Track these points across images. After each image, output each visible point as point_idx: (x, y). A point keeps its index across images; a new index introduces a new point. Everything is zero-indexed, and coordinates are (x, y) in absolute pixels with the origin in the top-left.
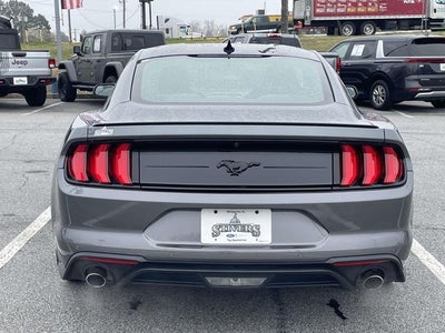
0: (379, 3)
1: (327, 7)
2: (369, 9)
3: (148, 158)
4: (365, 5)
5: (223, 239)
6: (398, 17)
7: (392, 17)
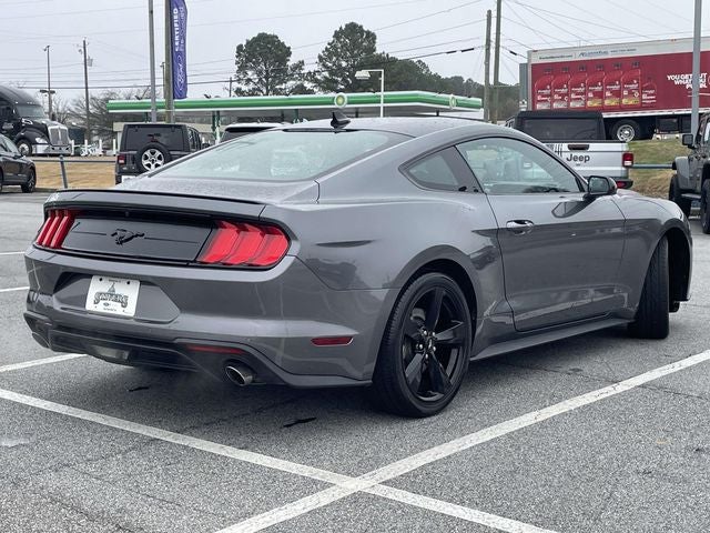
0: (642, 90)
1: (554, 101)
2: (624, 101)
4: (618, 94)
5: (100, 308)
6: (676, 112)
7: (666, 112)
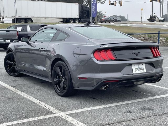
3: (117, 52)
5: (137, 72)
